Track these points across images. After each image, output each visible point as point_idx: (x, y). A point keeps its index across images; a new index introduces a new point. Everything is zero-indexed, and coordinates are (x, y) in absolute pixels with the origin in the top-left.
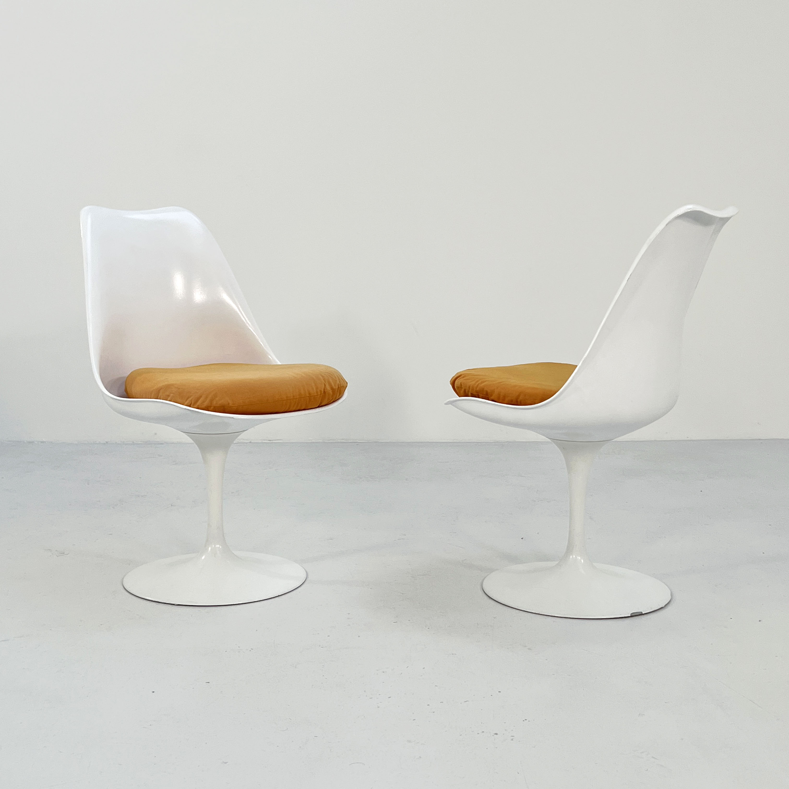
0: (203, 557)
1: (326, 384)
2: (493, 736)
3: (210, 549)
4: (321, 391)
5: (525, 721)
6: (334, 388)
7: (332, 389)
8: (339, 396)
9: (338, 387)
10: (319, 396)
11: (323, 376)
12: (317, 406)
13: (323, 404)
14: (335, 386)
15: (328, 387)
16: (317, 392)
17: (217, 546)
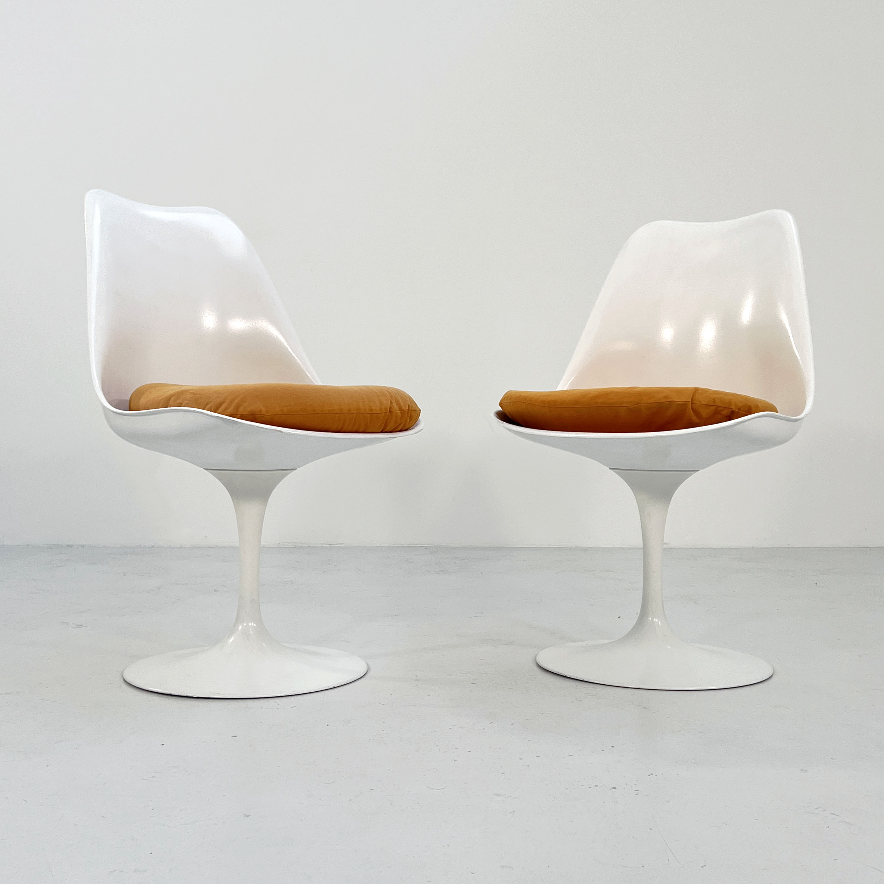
0: (232, 640)
1: (392, 401)
2: (610, 790)
3: (240, 627)
4: (386, 409)
5: (652, 775)
6: (404, 408)
7: (400, 408)
8: (409, 423)
9: (409, 409)
10: (383, 414)
11: (389, 392)
12: (380, 431)
13: (387, 429)
14: (405, 406)
15: (395, 405)
16: (381, 409)
17: (250, 624)
